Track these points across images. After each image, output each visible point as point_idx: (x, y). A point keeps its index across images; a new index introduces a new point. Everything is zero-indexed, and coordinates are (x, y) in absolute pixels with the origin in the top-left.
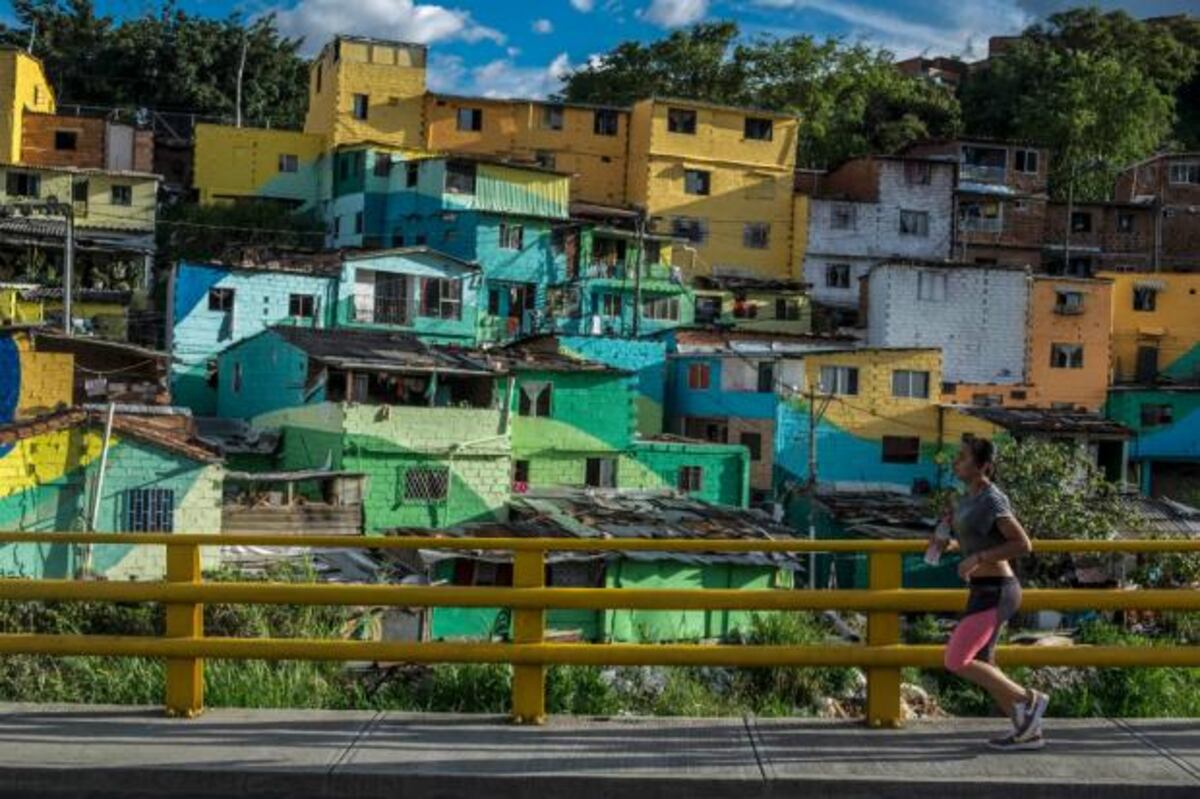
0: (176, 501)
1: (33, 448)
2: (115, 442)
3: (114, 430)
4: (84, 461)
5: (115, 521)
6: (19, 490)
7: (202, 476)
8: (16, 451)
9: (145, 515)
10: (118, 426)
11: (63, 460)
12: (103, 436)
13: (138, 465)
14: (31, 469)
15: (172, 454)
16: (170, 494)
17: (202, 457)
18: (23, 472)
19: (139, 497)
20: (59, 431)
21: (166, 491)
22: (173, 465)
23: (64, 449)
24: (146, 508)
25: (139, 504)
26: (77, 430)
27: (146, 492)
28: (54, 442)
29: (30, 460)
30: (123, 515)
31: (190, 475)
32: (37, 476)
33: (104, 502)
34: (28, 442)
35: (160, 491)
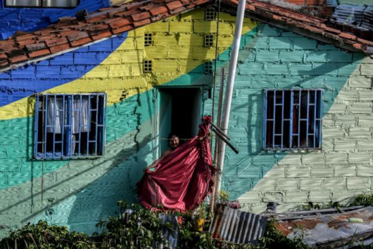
0: (324, 105)
1: (149, 40)
2: (248, 30)
3: (248, 13)
4: (210, 56)
5: (249, 133)
6: (132, 93)
7: (356, 71)
8: (127, 44)
9: (287, 124)
10: (252, 8)
11: (185, 53)
12: (233, 23)
13: (277, 58)
14: (147, 66)
15: (319, 43)
16: (316, 95)
17: (357, 46)
18: (137, 72)
19: (279, 101)
20: (180, 16)
21: (312, 92)
22: (321, 58)
23: (185, 40)
24: (287, 116)
25: (279, 108)
26: (201, 15)
27: (288, 93)
28: (173, 31)
29: (144, 55)
30: (259, 125)
31: (342, 70)
32: (153, 76)
33: (236, 114)
34: (141, 31)
35: (304, 92)
